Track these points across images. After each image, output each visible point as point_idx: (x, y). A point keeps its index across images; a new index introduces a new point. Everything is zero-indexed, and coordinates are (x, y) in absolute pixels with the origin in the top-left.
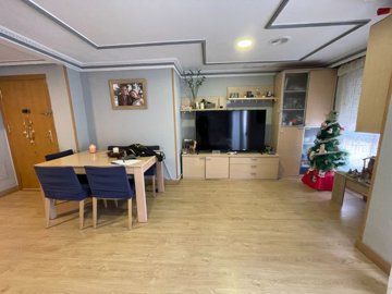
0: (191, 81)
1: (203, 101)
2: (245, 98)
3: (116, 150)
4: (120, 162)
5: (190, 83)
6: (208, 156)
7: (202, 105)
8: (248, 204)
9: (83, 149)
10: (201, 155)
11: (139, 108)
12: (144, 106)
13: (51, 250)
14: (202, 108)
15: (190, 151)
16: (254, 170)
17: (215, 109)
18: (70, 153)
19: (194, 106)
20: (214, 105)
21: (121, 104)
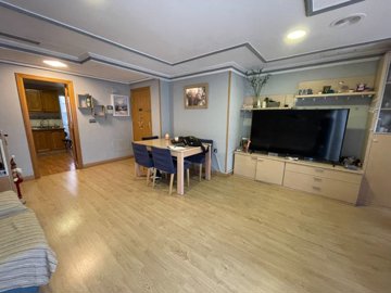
0: (254, 79)
1: (267, 99)
2: (320, 94)
3: (177, 139)
4: (172, 148)
5: (252, 82)
6: (260, 157)
7: (264, 103)
8: (283, 214)
9: (163, 137)
10: (254, 155)
11: (201, 108)
12: (205, 106)
13: (130, 191)
14: (264, 107)
15: (244, 150)
16: (317, 184)
17: (280, 108)
18: (156, 138)
19: (255, 105)
20: (278, 104)
21: (190, 104)
